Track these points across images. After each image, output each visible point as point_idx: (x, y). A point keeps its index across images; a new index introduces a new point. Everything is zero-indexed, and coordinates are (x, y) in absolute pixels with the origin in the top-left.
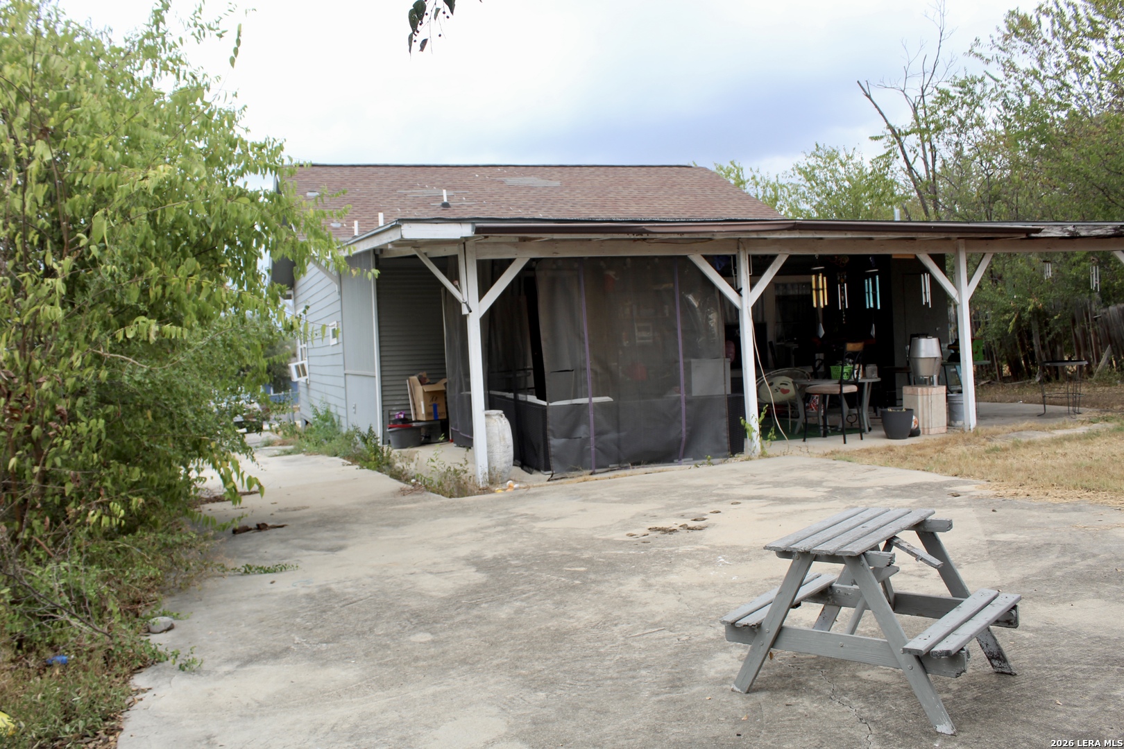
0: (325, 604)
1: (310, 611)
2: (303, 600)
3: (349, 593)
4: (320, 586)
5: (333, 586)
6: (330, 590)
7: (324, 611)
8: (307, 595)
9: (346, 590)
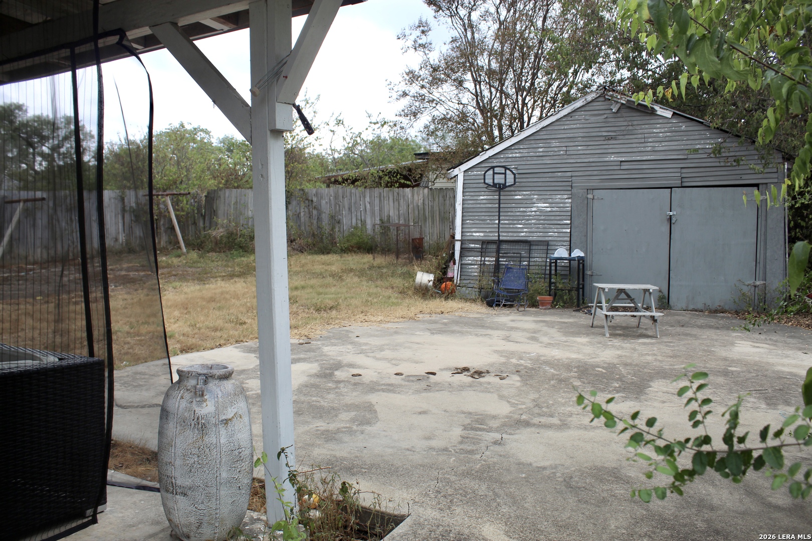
0: (777, 395)
1: (791, 393)
2: (793, 402)
3: (755, 398)
4: (774, 409)
5: (764, 406)
6: (768, 404)
7: (780, 390)
8: (789, 405)
9: (755, 400)
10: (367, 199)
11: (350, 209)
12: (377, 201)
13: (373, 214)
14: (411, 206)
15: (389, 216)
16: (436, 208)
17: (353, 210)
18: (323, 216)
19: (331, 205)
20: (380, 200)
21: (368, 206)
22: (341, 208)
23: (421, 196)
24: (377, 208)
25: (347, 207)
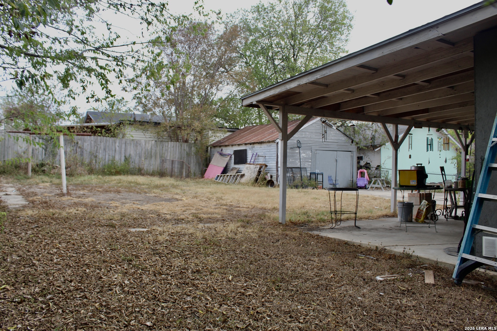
10: (117, 144)
11: (105, 149)
12: (123, 146)
13: (120, 153)
14: (144, 150)
15: (130, 155)
16: (158, 151)
17: (107, 150)
18: (85, 152)
19: (91, 147)
20: (126, 146)
21: (117, 148)
22: (98, 149)
23: (150, 144)
24: (123, 150)
25: (102, 148)
